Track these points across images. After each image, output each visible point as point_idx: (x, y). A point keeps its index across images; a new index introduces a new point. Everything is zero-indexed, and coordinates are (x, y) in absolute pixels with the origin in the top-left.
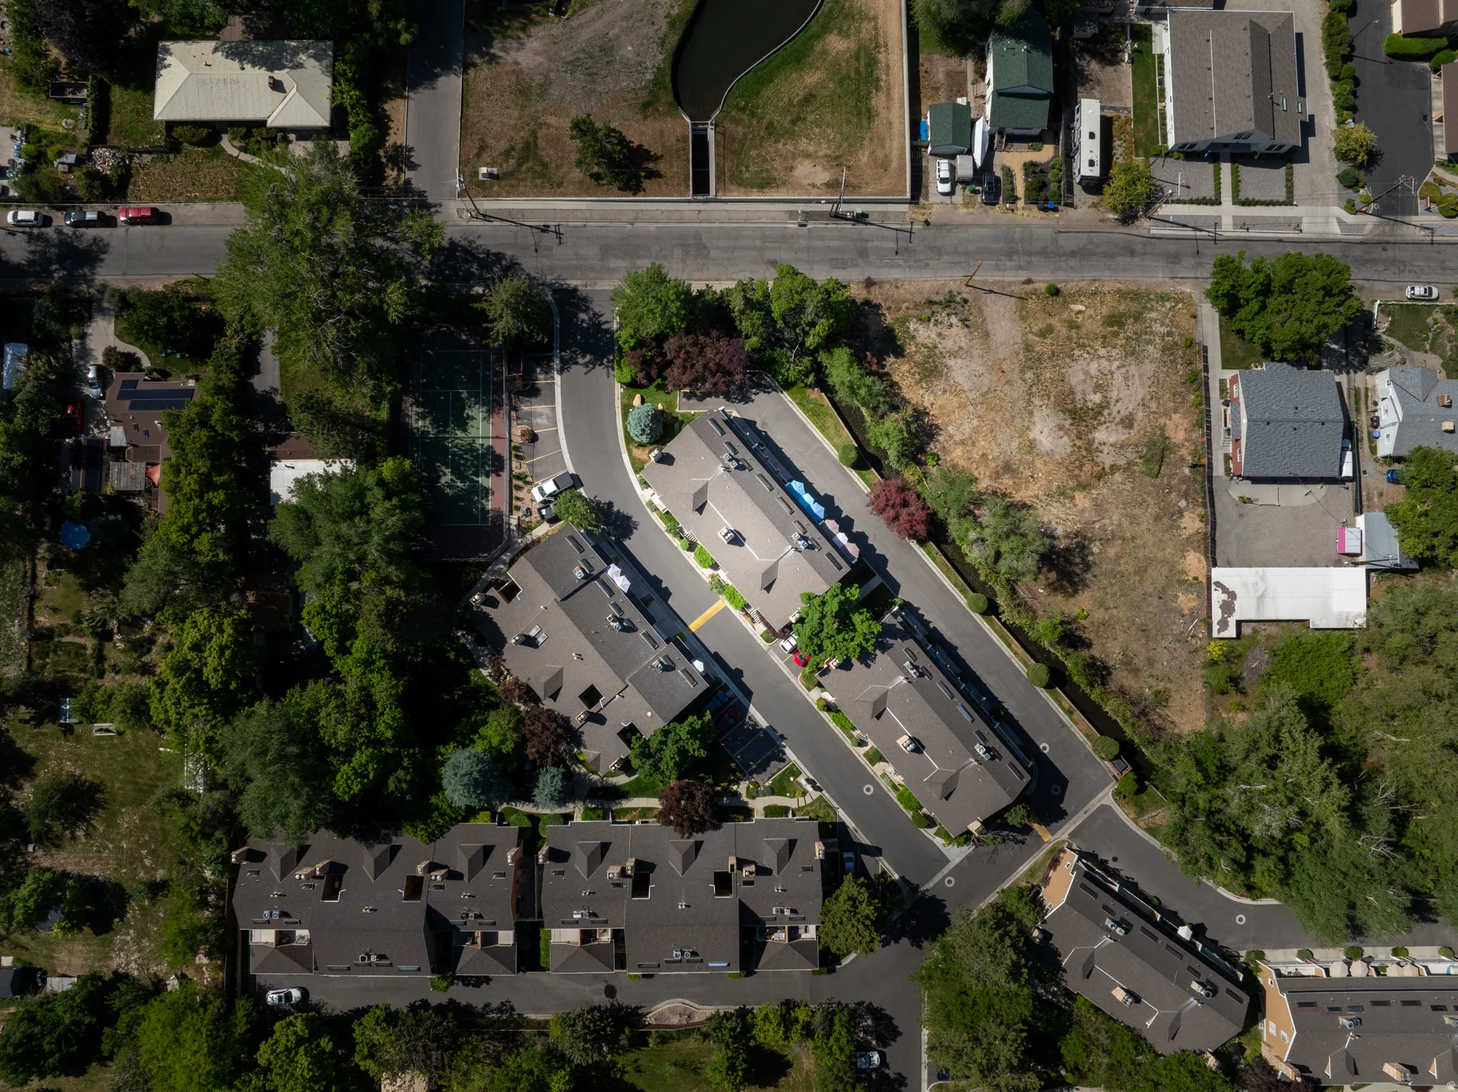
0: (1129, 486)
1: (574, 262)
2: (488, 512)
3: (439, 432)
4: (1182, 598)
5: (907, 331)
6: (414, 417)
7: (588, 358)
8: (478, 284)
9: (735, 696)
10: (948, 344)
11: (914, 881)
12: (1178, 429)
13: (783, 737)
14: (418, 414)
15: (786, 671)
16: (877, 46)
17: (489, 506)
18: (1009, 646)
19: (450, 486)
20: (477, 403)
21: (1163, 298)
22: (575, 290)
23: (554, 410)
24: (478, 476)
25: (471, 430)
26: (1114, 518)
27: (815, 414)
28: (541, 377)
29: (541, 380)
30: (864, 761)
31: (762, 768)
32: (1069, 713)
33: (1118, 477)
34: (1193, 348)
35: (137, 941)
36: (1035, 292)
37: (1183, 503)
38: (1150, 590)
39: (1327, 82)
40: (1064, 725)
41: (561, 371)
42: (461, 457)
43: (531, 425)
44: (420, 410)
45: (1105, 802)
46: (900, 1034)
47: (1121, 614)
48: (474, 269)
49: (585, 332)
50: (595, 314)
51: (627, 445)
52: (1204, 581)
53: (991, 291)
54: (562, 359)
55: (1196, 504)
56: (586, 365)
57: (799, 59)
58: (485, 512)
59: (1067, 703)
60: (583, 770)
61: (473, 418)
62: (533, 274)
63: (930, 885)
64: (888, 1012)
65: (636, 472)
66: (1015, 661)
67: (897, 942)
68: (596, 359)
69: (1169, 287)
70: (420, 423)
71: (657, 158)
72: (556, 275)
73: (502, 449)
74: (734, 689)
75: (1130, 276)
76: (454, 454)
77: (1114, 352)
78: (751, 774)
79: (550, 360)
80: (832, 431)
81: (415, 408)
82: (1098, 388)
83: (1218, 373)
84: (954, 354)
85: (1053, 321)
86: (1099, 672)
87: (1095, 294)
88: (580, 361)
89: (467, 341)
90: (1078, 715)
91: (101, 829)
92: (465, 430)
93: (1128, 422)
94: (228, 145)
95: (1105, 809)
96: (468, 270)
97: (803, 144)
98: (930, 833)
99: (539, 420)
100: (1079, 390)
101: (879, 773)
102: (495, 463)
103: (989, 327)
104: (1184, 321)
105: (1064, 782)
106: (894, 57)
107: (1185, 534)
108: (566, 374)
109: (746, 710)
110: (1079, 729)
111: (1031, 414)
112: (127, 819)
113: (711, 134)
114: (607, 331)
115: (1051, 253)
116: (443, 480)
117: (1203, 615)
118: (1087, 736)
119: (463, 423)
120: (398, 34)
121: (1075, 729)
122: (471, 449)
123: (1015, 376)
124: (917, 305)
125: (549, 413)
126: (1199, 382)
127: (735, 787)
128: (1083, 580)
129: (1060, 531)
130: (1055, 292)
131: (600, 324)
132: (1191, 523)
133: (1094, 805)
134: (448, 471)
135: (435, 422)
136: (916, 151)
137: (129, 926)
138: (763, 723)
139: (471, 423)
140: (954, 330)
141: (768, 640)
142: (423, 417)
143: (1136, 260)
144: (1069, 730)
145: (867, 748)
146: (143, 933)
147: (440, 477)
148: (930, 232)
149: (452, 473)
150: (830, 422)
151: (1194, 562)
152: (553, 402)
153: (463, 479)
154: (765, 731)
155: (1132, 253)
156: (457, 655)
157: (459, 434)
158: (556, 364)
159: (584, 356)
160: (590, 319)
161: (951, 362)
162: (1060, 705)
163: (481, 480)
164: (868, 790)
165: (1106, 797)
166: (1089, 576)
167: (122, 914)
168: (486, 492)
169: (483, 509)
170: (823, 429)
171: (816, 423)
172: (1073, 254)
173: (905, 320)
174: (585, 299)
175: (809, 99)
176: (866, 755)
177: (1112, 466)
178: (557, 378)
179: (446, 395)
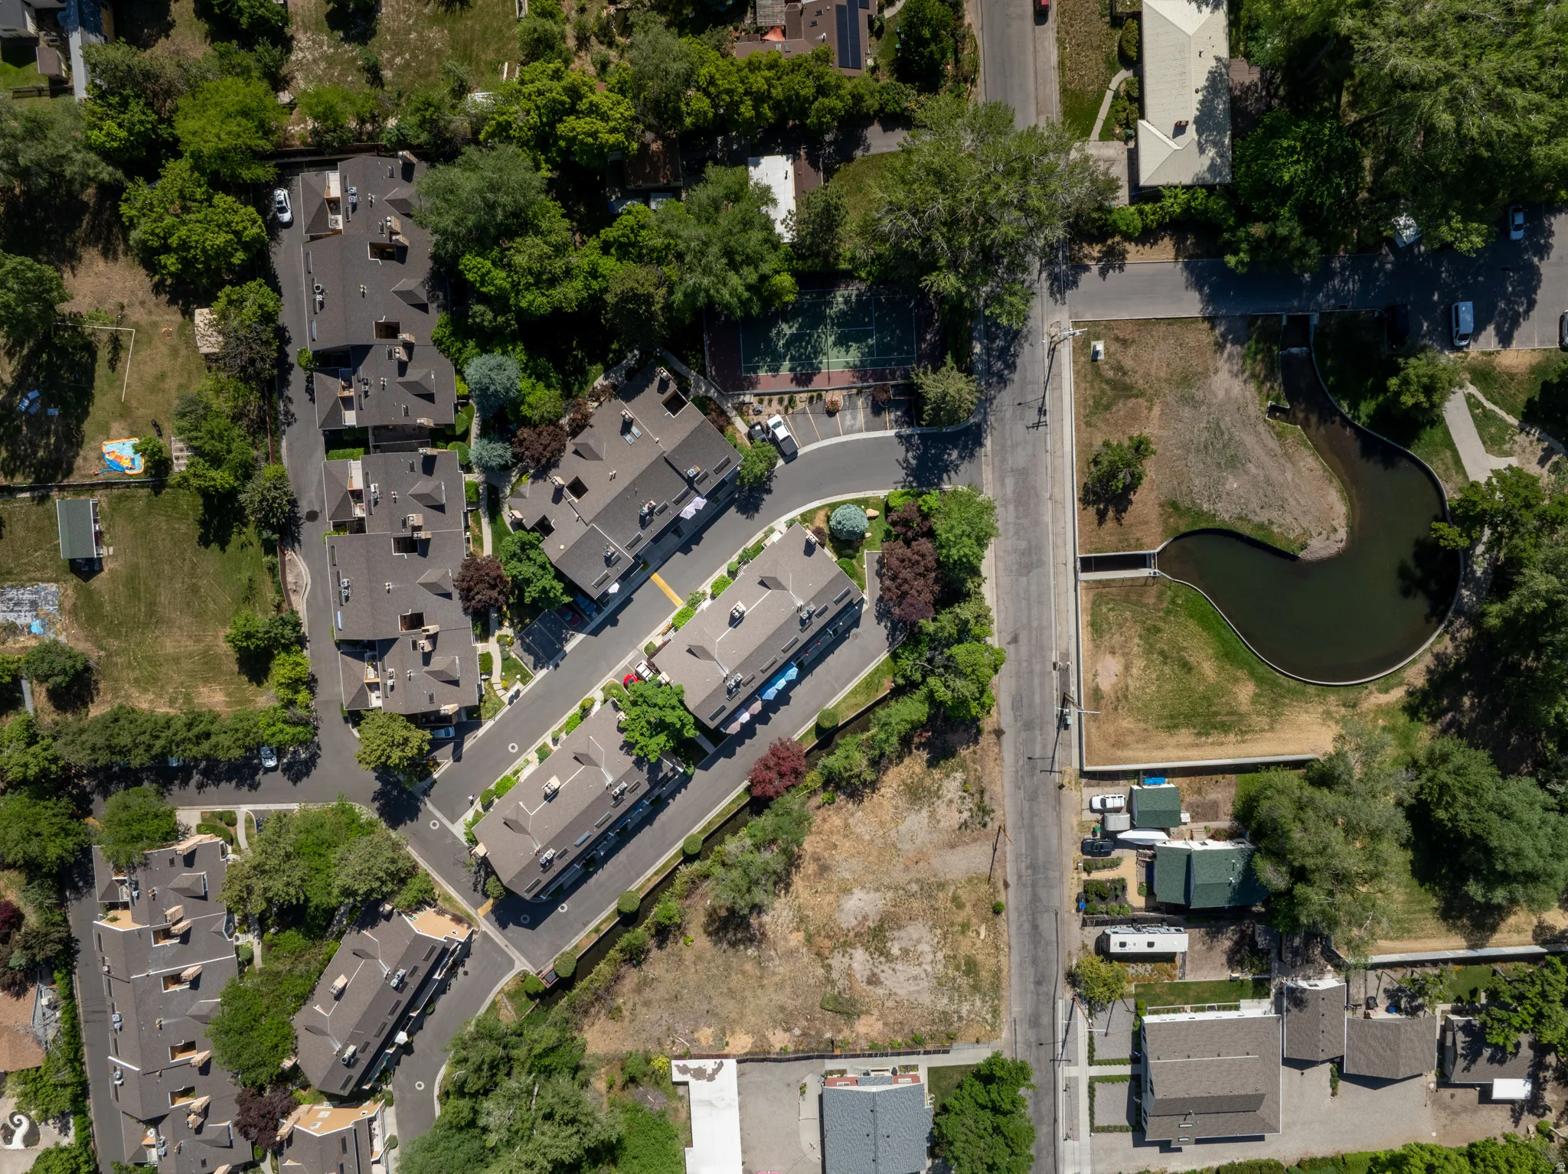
0: (812, 982)
1: (1009, 443)
2: (755, 372)
3: (832, 319)
4: (709, 1031)
5: (953, 770)
6: (846, 293)
7: (913, 462)
8: (984, 347)
9: (592, 619)
10: (942, 809)
11: (433, 792)
12: (868, 1027)
13: (557, 666)
14: (850, 296)
15: (619, 667)
16: (1243, 733)
17: (762, 374)
18: (656, 874)
19: (779, 333)
20: (863, 355)
21: (995, 1012)
22: (981, 445)
23: (860, 431)
24: (791, 360)
25: (835, 350)
26: (780, 969)
27: (869, 684)
28: (892, 416)
29: (889, 417)
30: (539, 743)
31: (528, 649)
32: (597, 930)
33: (820, 972)
34: (947, 1041)
35: (325, 57)
36: (996, 891)
37: (797, 1031)
38: (714, 1002)
39: (1215, 1164)
40: (585, 925)
41: (899, 436)
42: (809, 342)
43: (844, 409)
44: (853, 298)
45: (517, 963)
46: (295, 783)
47: (690, 976)
48: (999, 343)
49: (938, 457)
50: (957, 466)
51: (828, 505)
52: (725, 1052)
53: (995, 850)
54: (911, 436)
55: (798, 1043)
56: (906, 460)
57: (1227, 655)
58: (755, 370)
59: (605, 928)
60: (514, 480)
61: (847, 352)
62: (995, 402)
63: (430, 806)
64: (314, 772)
65: (802, 515)
66: (642, 880)
67: (377, 778)
68: (912, 470)
69: (1004, 1016)
70: (840, 299)
71: (1118, 520)
72: (995, 425)
73: (818, 382)
74: (599, 619)
75: (1015, 980)
76: (810, 336)
77: (940, 967)
78: (521, 638)
79: (910, 424)
80: (853, 701)
81: (855, 292)
82: (905, 952)
83: (924, 1064)
84: (932, 815)
85: (968, 909)
86: (635, 957)
87: (997, 948)
88: (910, 454)
89: (925, 340)
90: (595, 938)
91: (426, 11)
92: (835, 344)
93: (873, 980)
94: (1122, 77)
95: (511, 963)
96: (997, 337)
97: (1139, 664)
98: (478, 806)
99: (849, 417)
100: (903, 933)
101: (529, 758)
102: (803, 379)
103: (960, 849)
104: (974, 1031)
105: (533, 925)
106: (1230, 749)
107: (769, 1034)
108: (896, 441)
109: (580, 631)
110: (582, 939)
111: (877, 890)
112: (437, 36)
113: (1144, 572)
114: (941, 479)
115: (1035, 907)
116: (785, 327)
117: (694, 1051)
118: (576, 947)
119: (842, 341)
120: (1236, 253)
121: (582, 935)
122: (817, 352)
123: (913, 875)
124: (979, 779)
125: (857, 426)
126: (915, 1045)
127: (507, 624)
128: (720, 941)
129: (766, 918)
130: (997, 911)
131: (947, 471)
132: (779, 1040)
133: (514, 954)
134: (794, 330)
135: (842, 314)
136: (1135, 775)
137: (336, 47)
138: (568, 648)
139: (843, 350)
140: (957, 815)
141: (647, 649)
142: (847, 301)
143: (1031, 987)
144: (581, 929)
145: (551, 745)
146: (331, 61)
147: (787, 322)
148: (1052, 789)
149: (792, 335)
150: (860, 699)
151: (742, 1042)
152: (868, 430)
153: (787, 345)
154: (561, 649)
155: (1038, 983)
156: (615, 351)
157: (831, 339)
158: (906, 431)
159: (914, 458)
160: (952, 462)
161: (925, 813)
162: (604, 921)
163: (787, 364)
164: (513, 748)
165: (521, 964)
166: (725, 946)
167: (347, 39)
168: (775, 369)
169: (758, 367)
170: (854, 692)
171: (859, 686)
172: (1035, 927)
173: (963, 767)
174: (972, 455)
175: (1187, 667)
176: (545, 745)
177: (830, 966)
178: (891, 433)
179: (870, 323)
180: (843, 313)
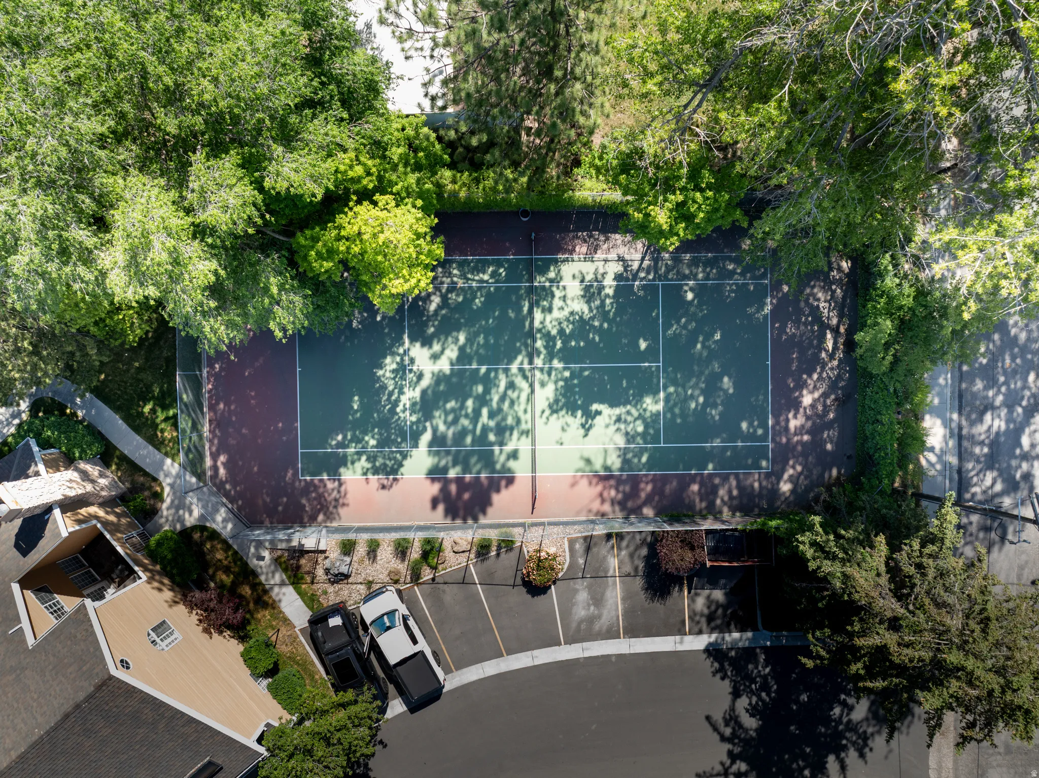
2: (334, 473)
3: (548, 337)
6: (589, 270)
7: (750, 723)
14: (599, 279)
17: (352, 475)
19: (401, 370)
20: (630, 438)
23: (611, 634)
24: (434, 445)
25: (556, 422)
28: (700, 603)
29: (691, 602)
41: (714, 652)
42: (482, 401)
43: (570, 577)
48: (995, 423)
54: (748, 654)
56: (732, 719)
58: (335, 464)
61: (587, 429)
68: (747, 742)
70: (574, 288)
76: (488, 382)
79: (746, 624)
81: (614, 269)
88: (743, 702)
89: (796, 405)
92: (554, 408)
96: (989, 407)
99: (583, 596)
108: (708, 665)
116: (419, 354)
122: (505, 427)
125: (603, 623)
131: (838, 750)
134: (444, 365)
135: (578, 326)
139: (575, 422)
142: (591, 292)
147: (427, 342)
149: (439, 378)
152: (633, 631)
153: (424, 406)
157: (546, 394)
158: (735, 640)
159: (753, 711)
160: (851, 728)
163: (421, 456)
168: (389, 468)
169: (343, 461)
178: (697, 643)
179: (651, 354)
180: (581, 325)
